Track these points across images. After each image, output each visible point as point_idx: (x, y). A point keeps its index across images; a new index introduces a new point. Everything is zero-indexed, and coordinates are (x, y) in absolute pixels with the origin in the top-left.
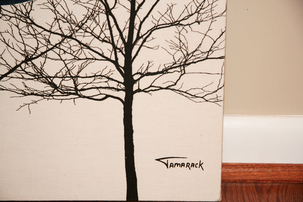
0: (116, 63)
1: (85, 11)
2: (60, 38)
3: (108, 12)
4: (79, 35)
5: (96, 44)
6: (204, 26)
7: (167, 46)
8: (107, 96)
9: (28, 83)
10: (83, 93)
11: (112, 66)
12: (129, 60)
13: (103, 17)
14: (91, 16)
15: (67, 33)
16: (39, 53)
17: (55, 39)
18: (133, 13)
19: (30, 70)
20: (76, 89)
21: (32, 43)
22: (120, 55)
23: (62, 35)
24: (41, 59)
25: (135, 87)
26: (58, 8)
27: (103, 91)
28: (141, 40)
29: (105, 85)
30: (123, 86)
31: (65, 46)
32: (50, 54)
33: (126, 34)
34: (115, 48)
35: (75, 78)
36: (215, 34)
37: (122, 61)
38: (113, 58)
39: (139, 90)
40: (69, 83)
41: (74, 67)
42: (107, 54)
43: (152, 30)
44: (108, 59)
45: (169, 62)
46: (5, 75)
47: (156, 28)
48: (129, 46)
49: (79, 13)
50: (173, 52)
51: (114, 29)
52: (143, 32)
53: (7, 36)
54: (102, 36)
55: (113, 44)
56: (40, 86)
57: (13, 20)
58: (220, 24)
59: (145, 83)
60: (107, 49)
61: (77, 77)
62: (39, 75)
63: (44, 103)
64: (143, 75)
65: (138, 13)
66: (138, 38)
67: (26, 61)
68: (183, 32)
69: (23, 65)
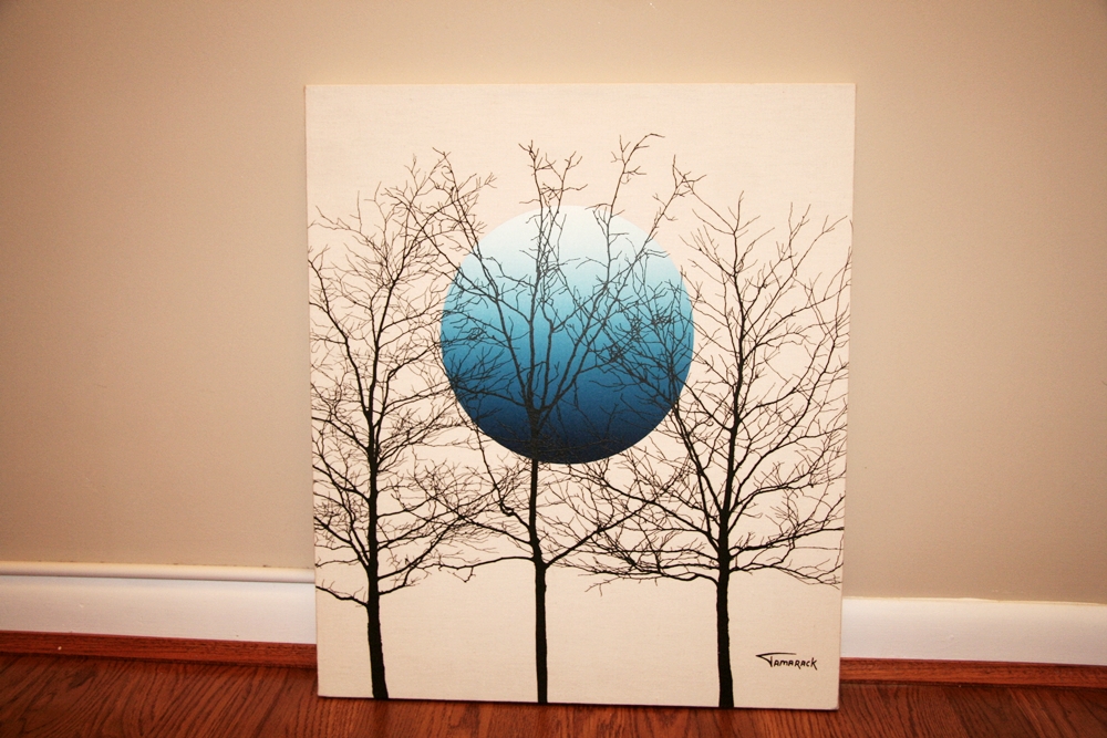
0: (708, 534)
1: (672, 471)
2: (640, 504)
3: (700, 472)
4: (664, 500)
5: (684, 511)
6: (818, 490)
7: (772, 513)
8: (697, 575)
9: (600, 558)
10: (667, 571)
11: (704, 538)
12: (725, 531)
13: (693, 479)
14: (679, 477)
15: (649, 497)
16: (614, 521)
17: (634, 505)
18: (731, 473)
19: (603, 542)
20: (658, 566)
21: (606, 509)
22: (713, 524)
23: (643, 500)
24: (617, 529)
25: (732, 565)
26: (640, 467)
27: (691, 569)
28: (740, 507)
29: (695, 561)
30: (716, 563)
31: (646, 513)
32: (628, 523)
33: (721, 499)
34: (708, 516)
35: (657, 553)
36: (832, 499)
37: (715, 533)
38: (705, 529)
39: (737, 569)
40: (650, 559)
41: (656, 539)
42: (698, 524)
43: (754, 494)
44: (698, 530)
45: (774, 533)
46: (573, 549)
47: (758, 492)
48: (725, 513)
49: (664, 474)
50: (779, 521)
51: (707, 493)
52: (742, 497)
53: (577, 502)
54: (692, 501)
55: (705, 511)
56: (615, 562)
57: (585, 482)
58: (838, 488)
59: (744, 559)
60: (697, 517)
61: (660, 551)
62: (614, 549)
63: (619, 582)
64: (741, 550)
65: (737, 474)
66: (737, 504)
67: (598, 532)
68: (793, 497)
69: (595, 537)
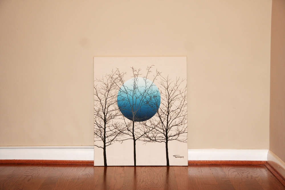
0: (164, 134)
1: (157, 123)
2: (152, 129)
3: (162, 123)
4: (156, 128)
5: (160, 130)
6: (183, 126)
7: (175, 130)
8: (162, 141)
9: (145, 138)
10: (157, 141)
11: (163, 134)
12: (167, 133)
13: (161, 124)
14: (159, 124)
15: (153, 127)
16: (147, 132)
17: (151, 129)
18: (168, 123)
19: (146, 136)
20: (155, 140)
21: (146, 130)
22: (165, 132)
23: (152, 128)
24: (148, 133)
25: (168, 139)
26: (152, 122)
27: (161, 140)
28: (169, 129)
29: (162, 139)
30: (165, 139)
31: (153, 130)
32: (150, 132)
33: (166, 127)
34: (164, 130)
35: (155, 137)
36: (185, 127)
37: (165, 134)
38: (163, 133)
39: (169, 140)
40: (154, 138)
41: (155, 135)
42: (162, 132)
43: (172, 127)
45: (175, 134)
46: (140, 137)
47: (172, 126)
48: (167, 130)
49: (156, 123)
50: (176, 131)
51: (164, 126)
52: (170, 127)
53: (141, 128)
54: (161, 128)
55: (163, 130)
56: (148, 139)
57: (142, 125)
58: (186, 125)
59: (170, 138)
60: (162, 131)
61: (156, 137)
62: (147, 137)
63: (148, 143)
64: (170, 137)
66: (169, 128)
67: (145, 134)
68: (178, 127)
69: (144, 135)
